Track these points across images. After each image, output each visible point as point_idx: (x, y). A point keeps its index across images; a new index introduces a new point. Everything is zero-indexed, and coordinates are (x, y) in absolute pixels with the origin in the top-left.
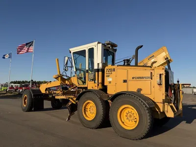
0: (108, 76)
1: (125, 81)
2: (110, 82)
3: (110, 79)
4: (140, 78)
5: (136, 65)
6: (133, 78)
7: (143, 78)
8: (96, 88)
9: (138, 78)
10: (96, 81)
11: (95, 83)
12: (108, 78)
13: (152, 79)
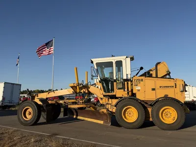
0: (137, 85)
1: (153, 89)
2: (139, 90)
3: (139, 88)
4: (167, 87)
5: (157, 77)
6: (160, 87)
7: (168, 87)
8: (126, 96)
9: (165, 87)
10: (126, 90)
11: (124, 91)
12: (136, 87)
13: (176, 87)
